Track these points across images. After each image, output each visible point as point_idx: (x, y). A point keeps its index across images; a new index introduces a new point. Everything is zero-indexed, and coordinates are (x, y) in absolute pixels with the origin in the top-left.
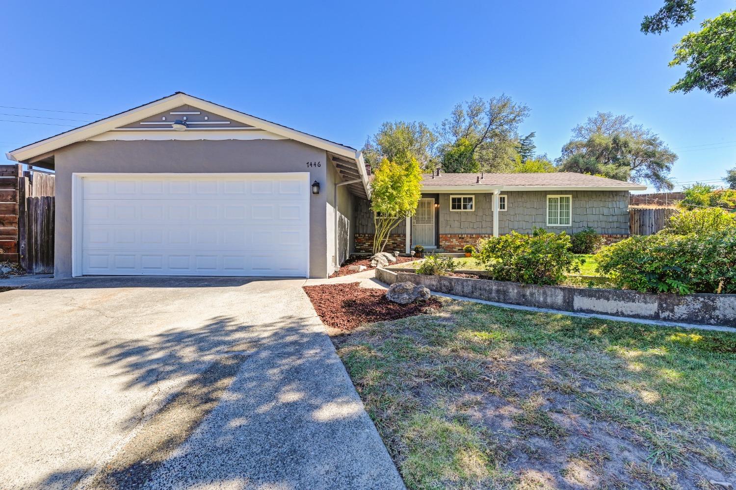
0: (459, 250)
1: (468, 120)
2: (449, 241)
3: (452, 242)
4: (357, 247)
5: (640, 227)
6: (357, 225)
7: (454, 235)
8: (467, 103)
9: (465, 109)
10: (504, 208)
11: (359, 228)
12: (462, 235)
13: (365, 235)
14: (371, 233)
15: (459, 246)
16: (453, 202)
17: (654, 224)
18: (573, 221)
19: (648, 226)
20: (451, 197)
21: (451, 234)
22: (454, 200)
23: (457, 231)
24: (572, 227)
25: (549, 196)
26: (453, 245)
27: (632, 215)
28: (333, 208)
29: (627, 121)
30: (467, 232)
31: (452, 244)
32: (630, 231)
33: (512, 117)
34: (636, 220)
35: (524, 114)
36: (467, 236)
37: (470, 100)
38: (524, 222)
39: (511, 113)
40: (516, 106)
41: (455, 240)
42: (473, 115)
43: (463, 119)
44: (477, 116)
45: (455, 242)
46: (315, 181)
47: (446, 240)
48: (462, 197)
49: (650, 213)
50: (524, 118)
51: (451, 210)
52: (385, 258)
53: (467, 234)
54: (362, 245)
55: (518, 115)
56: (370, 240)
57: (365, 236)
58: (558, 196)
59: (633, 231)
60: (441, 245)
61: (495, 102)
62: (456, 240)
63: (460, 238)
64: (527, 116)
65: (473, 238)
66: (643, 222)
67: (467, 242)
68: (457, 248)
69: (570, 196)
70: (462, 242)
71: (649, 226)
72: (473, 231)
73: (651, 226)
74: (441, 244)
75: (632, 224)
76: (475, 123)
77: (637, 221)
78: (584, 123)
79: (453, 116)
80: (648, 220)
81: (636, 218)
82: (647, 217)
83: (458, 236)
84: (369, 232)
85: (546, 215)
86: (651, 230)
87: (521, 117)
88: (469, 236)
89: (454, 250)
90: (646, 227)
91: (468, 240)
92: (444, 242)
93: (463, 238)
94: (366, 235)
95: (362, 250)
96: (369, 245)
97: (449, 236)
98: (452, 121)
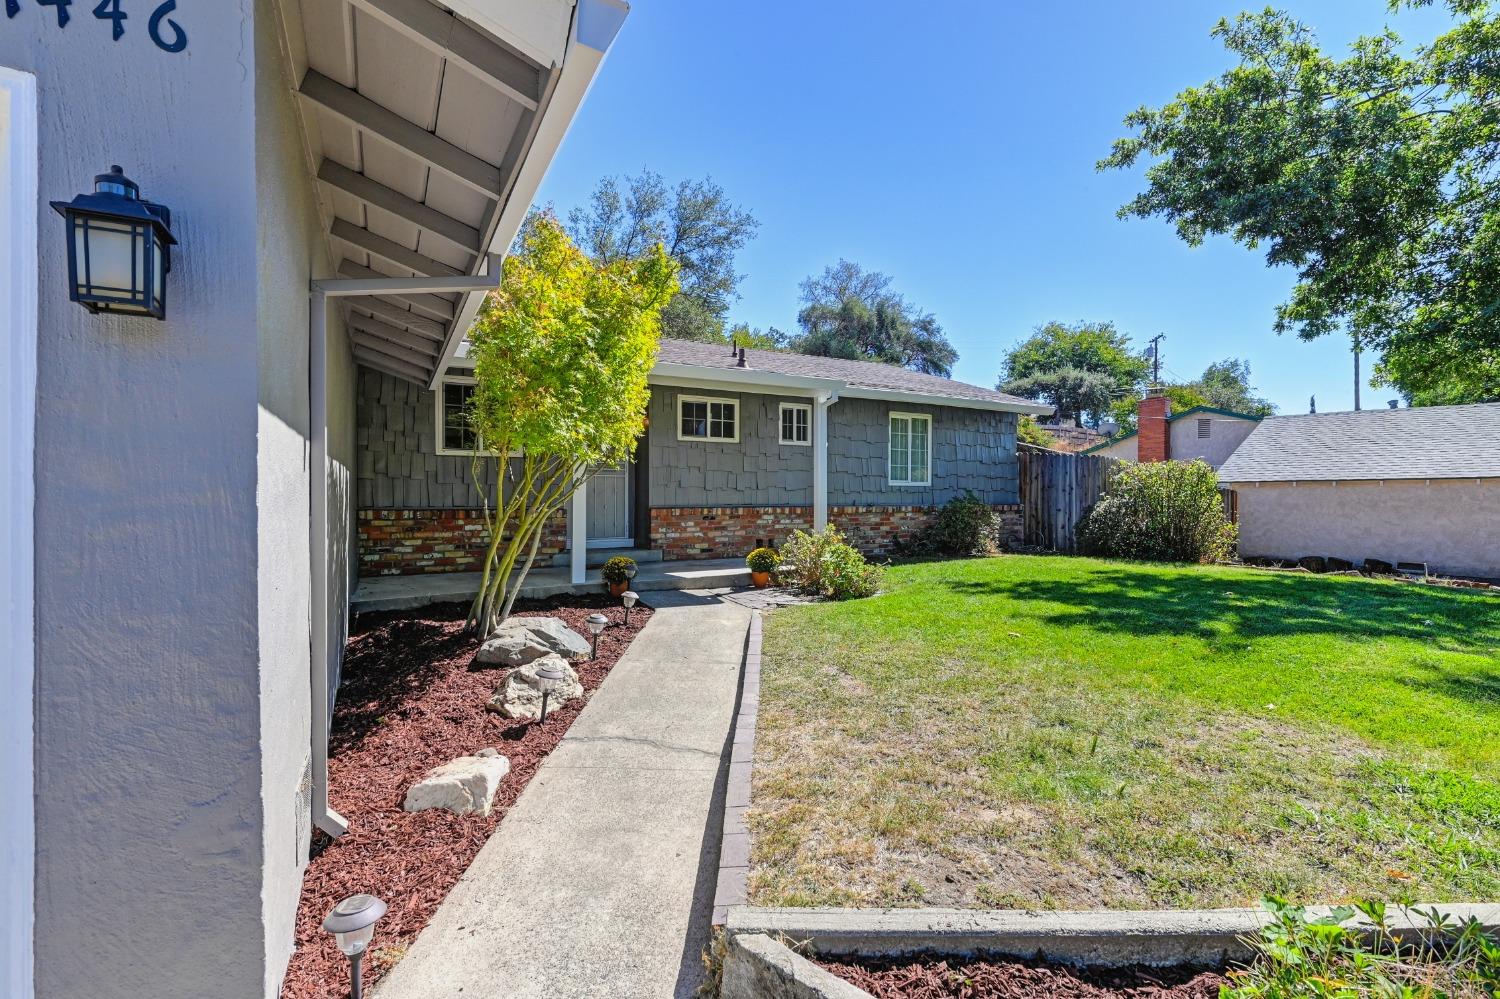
0: (703, 551)
1: (628, 222)
2: (676, 526)
3: (686, 528)
4: (368, 558)
5: (1043, 489)
6: (368, 474)
7: (688, 510)
8: (628, 179)
9: (625, 194)
10: (805, 439)
11: (374, 487)
12: (710, 508)
13: (399, 512)
14: (424, 504)
15: (703, 540)
16: (684, 415)
17: (1074, 487)
18: (935, 476)
19: (1060, 488)
20: (682, 398)
21: (682, 508)
22: (687, 406)
23: (695, 497)
24: (933, 488)
25: (893, 415)
26: (687, 539)
27: (1025, 463)
28: (300, 439)
29: (885, 284)
30: (721, 501)
31: (684, 535)
32: (1020, 497)
33: (722, 231)
34: (1034, 476)
35: (745, 232)
36: (724, 514)
37: (636, 174)
38: (846, 475)
39: (720, 225)
40: (731, 212)
41: (691, 524)
42: (643, 209)
43: (617, 215)
44: (649, 215)
45: (692, 528)
46: (117, 175)
47: (669, 525)
48: (709, 401)
49: (1065, 463)
50: (745, 240)
51: (680, 437)
52: (565, 663)
53: (724, 507)
54: (388, 551)
55: (736, 232)
56: (419, 530)
57: (399, 517)
58: (909, 416)
59: (1028, 498)
60: (655, 541)
61: (688, 192)
62: (696, 524)
63: (705, 518)
64: (750, 236)
65: (738, 517)
66: (1051, 480)
67: (724, 528)
68: (697, 546)
69: (929, 417)
70: (711, 529)
71: (1064, 490)
72: (736, 499)
73: (1067, 489)
74: (654, 536)
75: (1025, 483)
76: (644, 232)
77: (1036, 478)
78: (817, 274)
79: (595, 202)
80: (1061, 477)
81: (1034, 469)
82: (1060, 470)
83: (702, 512)
84: (414, 502)
85: (887, 459)
86: (1067, 499)
87: (739, 237)
88: (728, 511)
89: (691, 551)
90: (1057, 490)
91: (724, 523)
92: (664, 530)
93: (713, 518)
94: (406, 514)
95: (388, 565)
96: (417, 549)
97: (678, 512)
98: (593, 216)
